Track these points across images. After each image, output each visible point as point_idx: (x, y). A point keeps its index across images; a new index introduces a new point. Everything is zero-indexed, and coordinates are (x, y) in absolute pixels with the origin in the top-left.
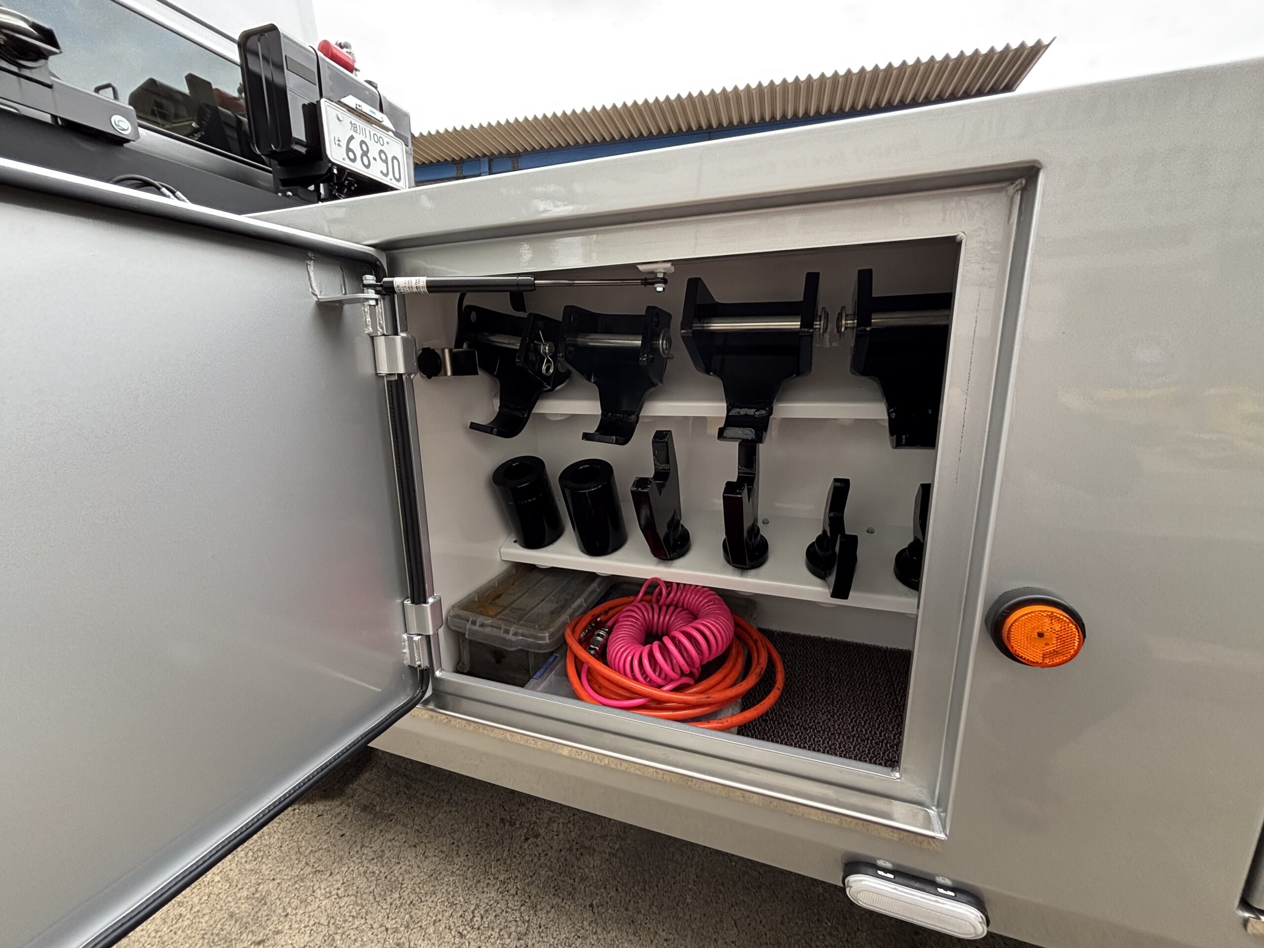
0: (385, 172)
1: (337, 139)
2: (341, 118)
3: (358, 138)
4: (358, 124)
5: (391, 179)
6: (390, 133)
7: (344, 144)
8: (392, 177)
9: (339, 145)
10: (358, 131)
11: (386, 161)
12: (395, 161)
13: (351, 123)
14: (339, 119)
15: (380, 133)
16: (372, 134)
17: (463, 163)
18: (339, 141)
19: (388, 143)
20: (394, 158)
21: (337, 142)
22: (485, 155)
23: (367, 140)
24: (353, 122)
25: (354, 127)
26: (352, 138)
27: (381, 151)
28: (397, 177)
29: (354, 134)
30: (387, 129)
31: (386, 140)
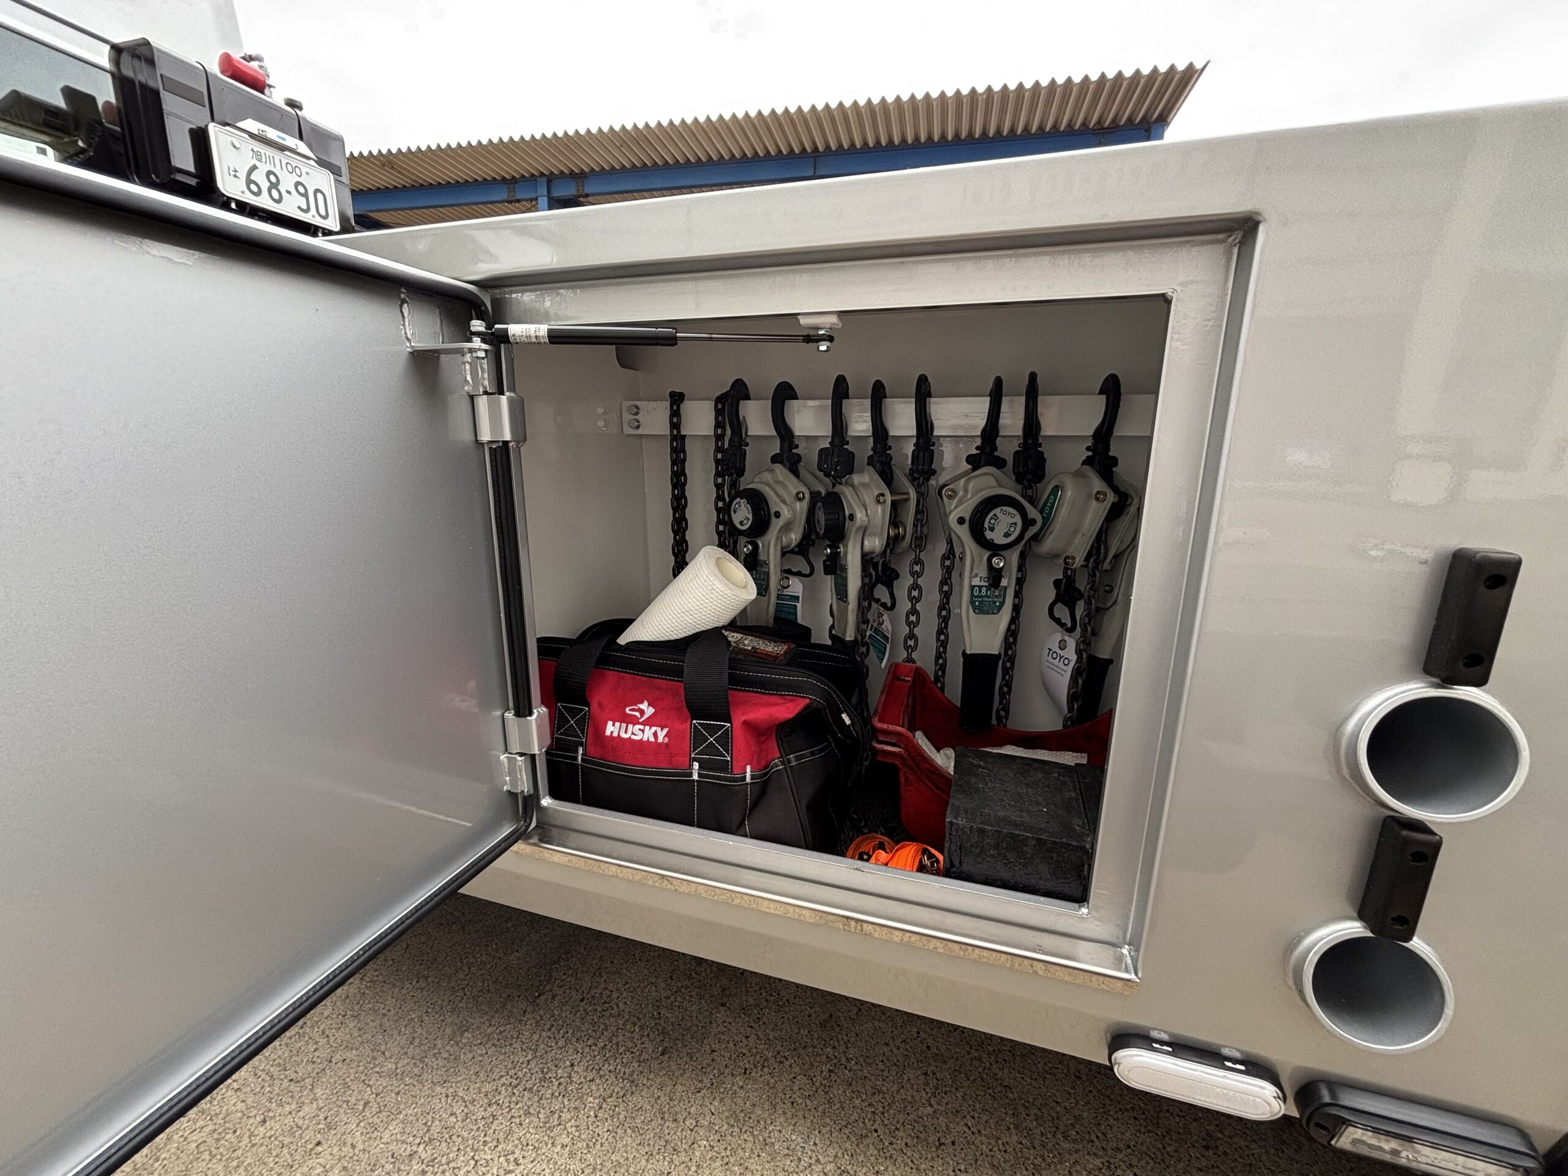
0: (304, 207)
1: (232, 169)
2: (237, 145)
3: (263, 168)
4: (263, 152)
5: (313, 216)
6: (312, 162)
7: (243, 175)
8: (315, 214)
9: (235, 176)
10: (264, 160)
11: (305, 195)
12: (319, 195)
13: (252, 150)
14: (235, 147)
15: (295, 160)
16: (284, 162)
17: (516, 183)
18: (236, 171)
19: (307, 173)
20: (317, 191)
21: (233, 173)
22: (542, 174)
23: (277, 171)
24: (255, 150)
25: (257, 155)
26: (254, 168)
27: (298, 184)
28: (323, 213)
29: (258, 164)
30: (308, 158)
31: (304, 170)
